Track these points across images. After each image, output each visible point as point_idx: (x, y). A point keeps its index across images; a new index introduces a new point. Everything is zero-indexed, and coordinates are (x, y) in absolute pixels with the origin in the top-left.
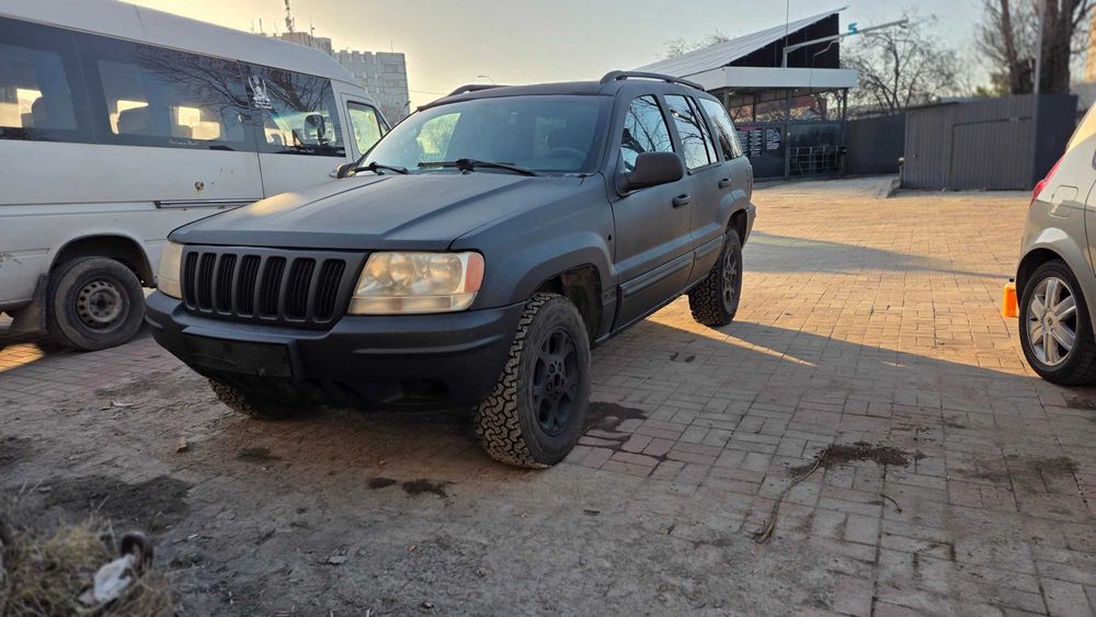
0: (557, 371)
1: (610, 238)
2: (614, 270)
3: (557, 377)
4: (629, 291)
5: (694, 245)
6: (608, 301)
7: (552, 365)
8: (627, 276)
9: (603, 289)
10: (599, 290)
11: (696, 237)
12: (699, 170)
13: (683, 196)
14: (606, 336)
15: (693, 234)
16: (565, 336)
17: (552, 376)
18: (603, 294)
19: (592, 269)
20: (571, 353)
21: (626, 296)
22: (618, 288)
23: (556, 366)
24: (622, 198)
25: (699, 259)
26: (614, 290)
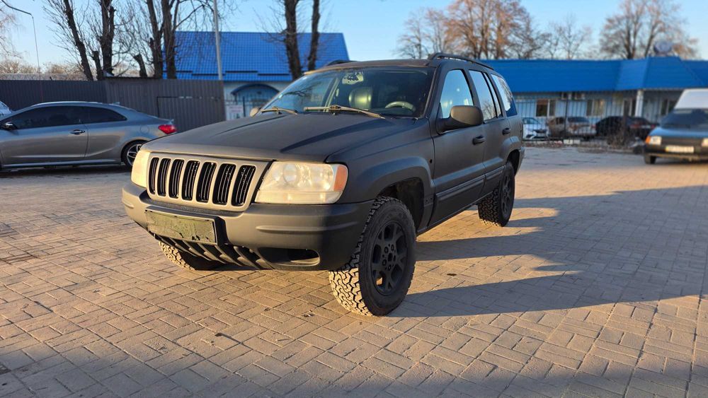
0: (390, 251)
1: (431, 161)
2: (433, 183)
3: (390, 255)
4: (442, 199)
5: (485, 171)
6: (428, 204)
7: (386, 248)
8: (441, 188)
9: (425, 195)
10: (422, 195)
11: (487, 166)
12: (490, 121)
13: (480, 137)
14: (424, 228)
15: (485, 163)
16: (396, 226)
17: (387, 256)
18: (425, 199)
19: (418, 181)
20: (401, 237)
21: (440, 202)
22: (435, 196)
23: (390, 248)
24: (440, 135)
25: (488, 180)
26: (432, 196)
